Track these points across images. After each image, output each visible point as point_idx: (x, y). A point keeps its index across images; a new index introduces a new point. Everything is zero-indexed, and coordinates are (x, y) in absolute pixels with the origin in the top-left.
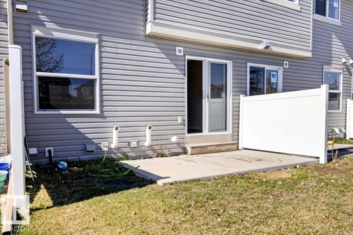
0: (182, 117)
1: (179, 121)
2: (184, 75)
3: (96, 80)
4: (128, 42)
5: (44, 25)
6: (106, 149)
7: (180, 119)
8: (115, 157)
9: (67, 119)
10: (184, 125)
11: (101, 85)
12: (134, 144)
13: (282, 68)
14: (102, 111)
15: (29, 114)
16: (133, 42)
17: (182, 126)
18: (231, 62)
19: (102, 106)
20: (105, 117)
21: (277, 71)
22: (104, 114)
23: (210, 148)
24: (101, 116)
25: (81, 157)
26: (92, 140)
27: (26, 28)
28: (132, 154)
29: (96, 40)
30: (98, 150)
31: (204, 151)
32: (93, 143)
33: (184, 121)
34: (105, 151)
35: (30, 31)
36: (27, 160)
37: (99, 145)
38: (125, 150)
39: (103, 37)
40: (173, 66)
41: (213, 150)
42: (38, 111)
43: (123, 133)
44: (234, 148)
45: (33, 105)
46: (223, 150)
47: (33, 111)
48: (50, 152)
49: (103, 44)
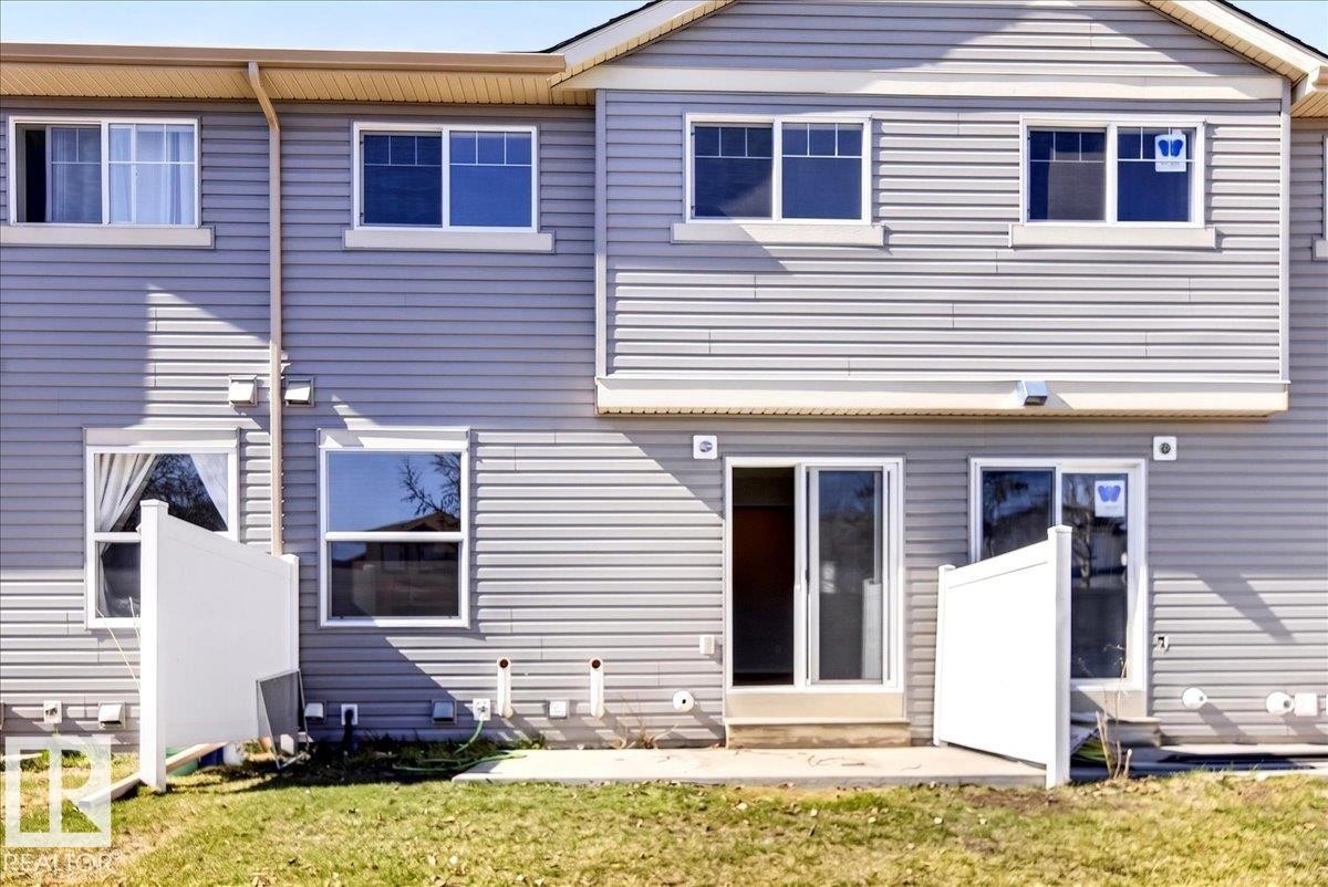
0: (713, 636)
1: (702, 650)
2: (722, 514)
3: (461, 542)
4: (549, 437)
5: (344, 426)
6: (482, 717)
7: (705, 645)
8: (507, 739)
9: (388, 638)
10: (720, 660)
11: (473, 553)
12: (559, 708)
13: (1142, 462)
14: (474, 621)
15: (309, 629)
16: (561, 437)
17: (714, 663)
18: (900, 460)
19: (474, 608)
20: (482, 636)
21: (1125, 477)
22: (478, 628)
23: (797, 734)
24: (473, 631)
25: (420, 733)
26: (449, 692)
27: (307, 438)
28: (558, 735)
29: (461, 446)
30: (463, 718)
31: (778, 742)
32: (451, 700)
33: (719, 647)
34: (478, 722)
35: (315, 444)
36: (302, 730)
37: (466, 705)
38: (535, 722)
39: (480, 434)
40: (683, 491)
41: (812, 738)
42: (328, 619)
43: (529, 677)
44: (899, 738)
45: (316, 608)
46: (852, 742)
47: (316, 621)
48: (349, 714)
49: (481, 451)
